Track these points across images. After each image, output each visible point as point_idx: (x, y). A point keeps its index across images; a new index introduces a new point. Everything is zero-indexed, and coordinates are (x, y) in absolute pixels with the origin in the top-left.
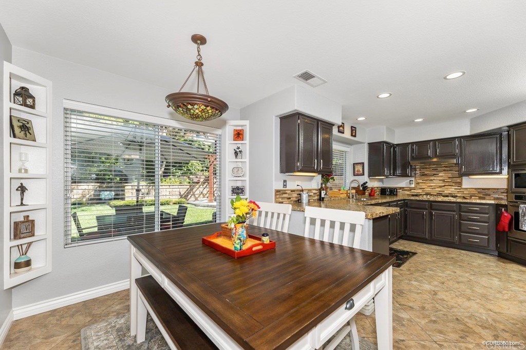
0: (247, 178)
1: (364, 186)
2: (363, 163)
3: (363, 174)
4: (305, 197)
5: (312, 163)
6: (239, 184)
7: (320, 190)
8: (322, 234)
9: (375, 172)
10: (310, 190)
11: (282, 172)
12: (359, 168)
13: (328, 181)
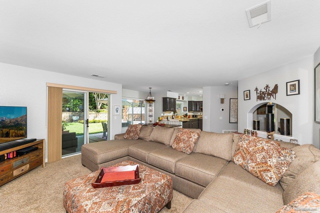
0: (153, 113)
1: (186, 115)
2: (186, 107)
3: (186, 111)
4: (169, 117)
5: (171, 109)
6: (151, 114)
7: (173, 116)
8: (171, 123)
9: (190, 110)
10: (170, 116)
11: (163, 111)
12: (185, 109)
13: (175, 113)
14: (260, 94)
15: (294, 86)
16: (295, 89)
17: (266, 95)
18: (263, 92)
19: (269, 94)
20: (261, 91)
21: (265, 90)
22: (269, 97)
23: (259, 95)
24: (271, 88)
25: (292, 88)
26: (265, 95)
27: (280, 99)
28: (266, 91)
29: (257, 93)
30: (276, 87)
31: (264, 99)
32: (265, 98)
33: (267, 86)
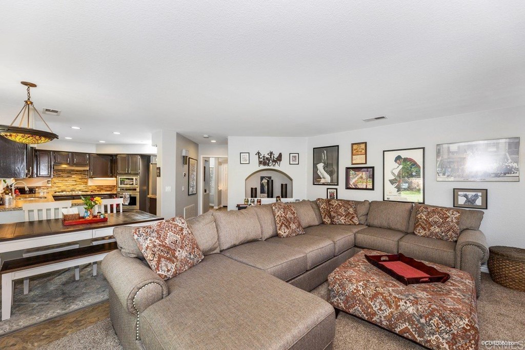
14: (264, 159)
15: (295, 157)
16: (296, 160)
17: (271, 161)
18: (267, 158)
19: (274, 161)
20: (264, 157)
21: (269, 157)
22: (274, 163)
23: (262, 160)
24: (276, 156)
25: (294, 159)
26: (269, 161)
27: (283, 166)
28: (271, 157)
29: (259, 157)
30: (280, 155)
31: (268, 165)
32: (270, 165)
33: (271, 153)
